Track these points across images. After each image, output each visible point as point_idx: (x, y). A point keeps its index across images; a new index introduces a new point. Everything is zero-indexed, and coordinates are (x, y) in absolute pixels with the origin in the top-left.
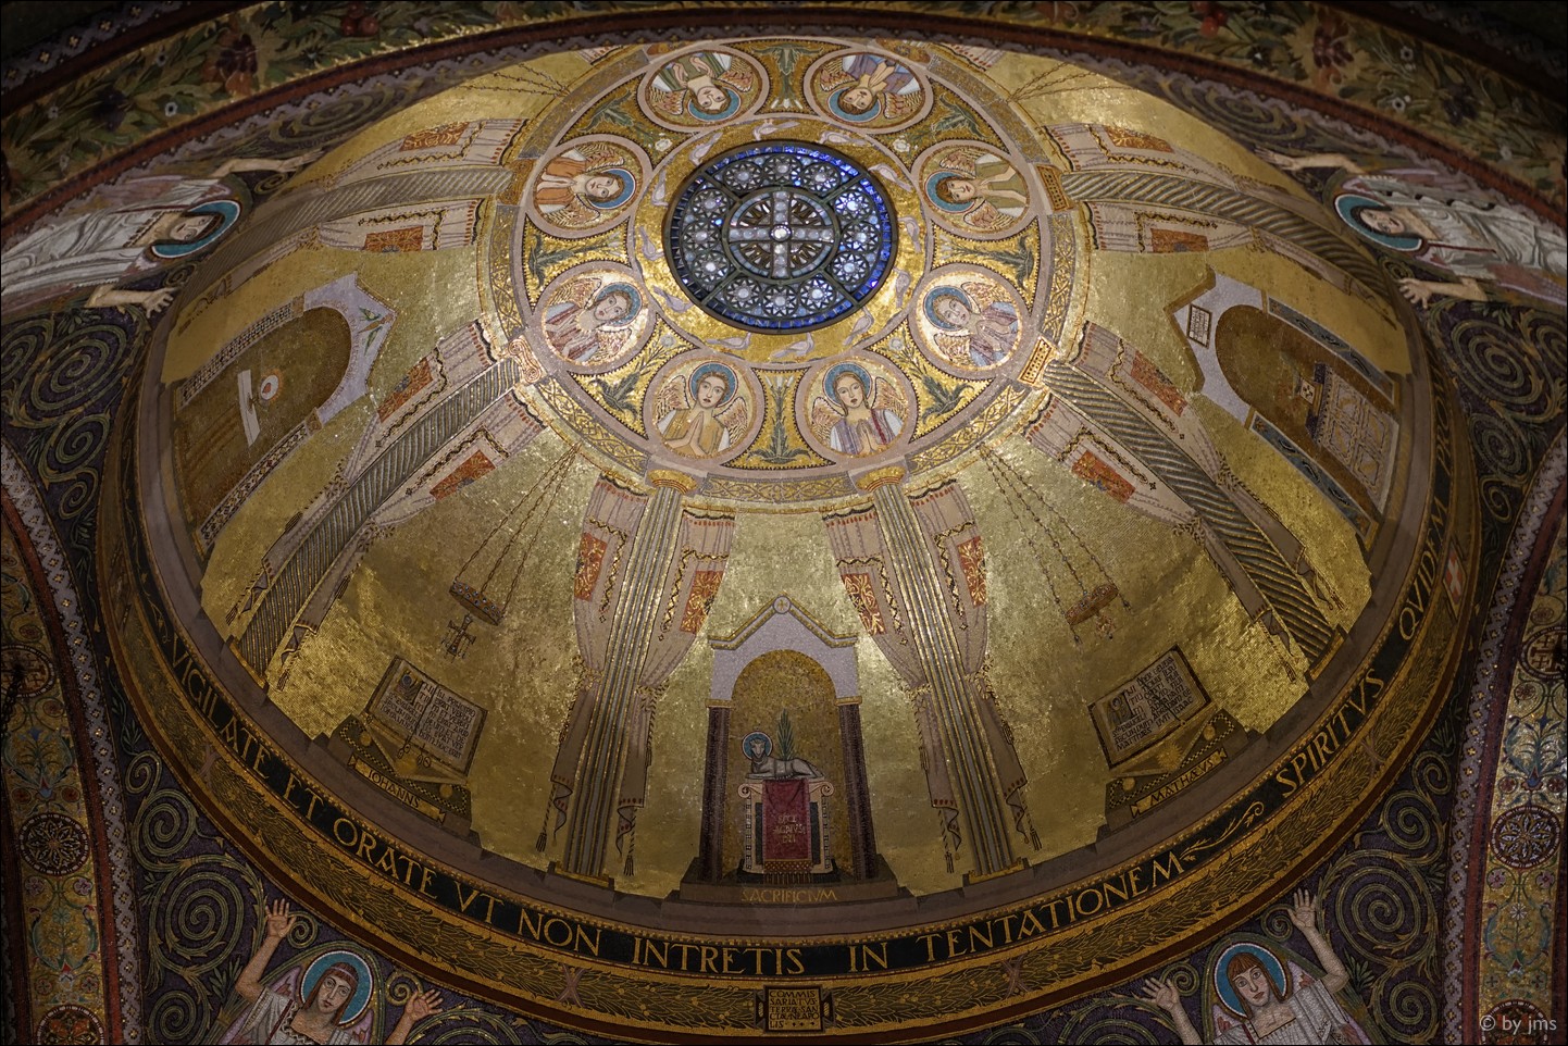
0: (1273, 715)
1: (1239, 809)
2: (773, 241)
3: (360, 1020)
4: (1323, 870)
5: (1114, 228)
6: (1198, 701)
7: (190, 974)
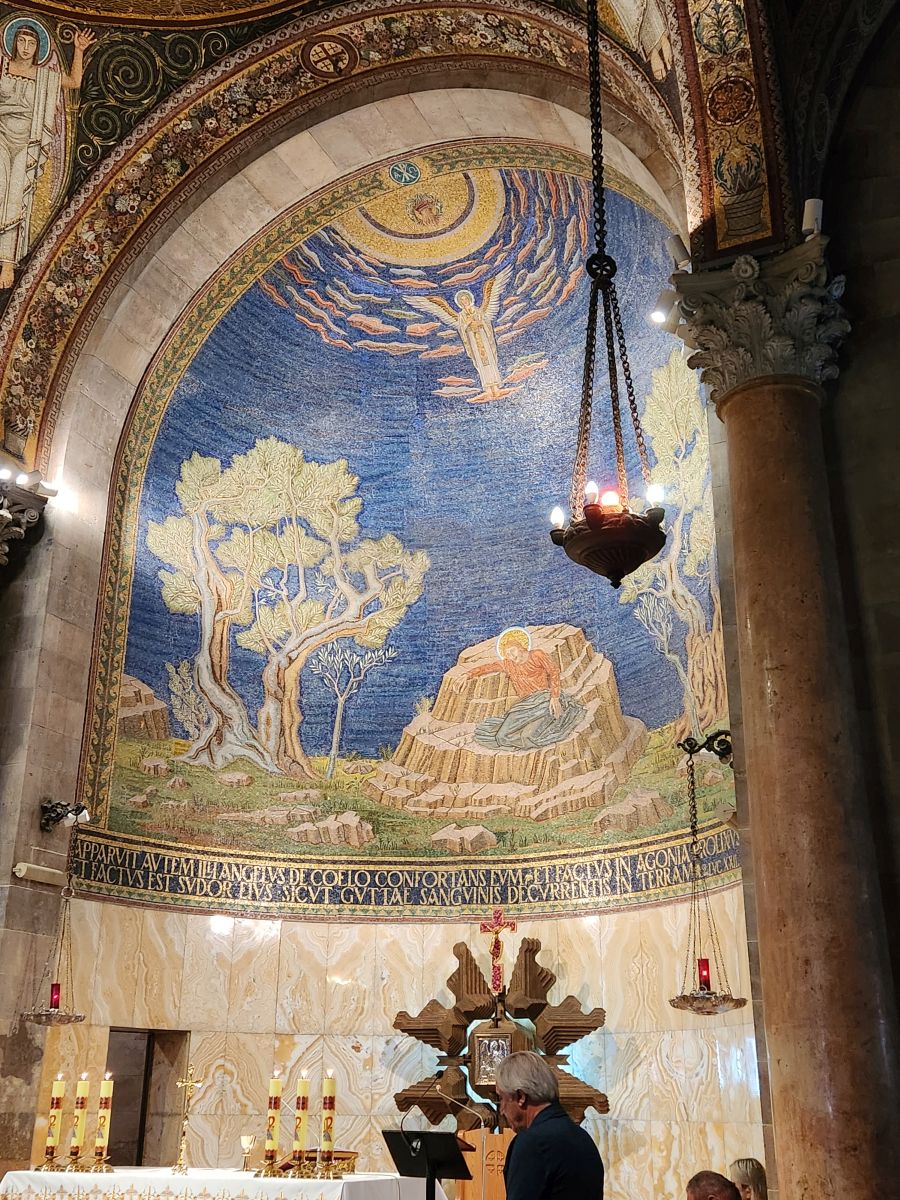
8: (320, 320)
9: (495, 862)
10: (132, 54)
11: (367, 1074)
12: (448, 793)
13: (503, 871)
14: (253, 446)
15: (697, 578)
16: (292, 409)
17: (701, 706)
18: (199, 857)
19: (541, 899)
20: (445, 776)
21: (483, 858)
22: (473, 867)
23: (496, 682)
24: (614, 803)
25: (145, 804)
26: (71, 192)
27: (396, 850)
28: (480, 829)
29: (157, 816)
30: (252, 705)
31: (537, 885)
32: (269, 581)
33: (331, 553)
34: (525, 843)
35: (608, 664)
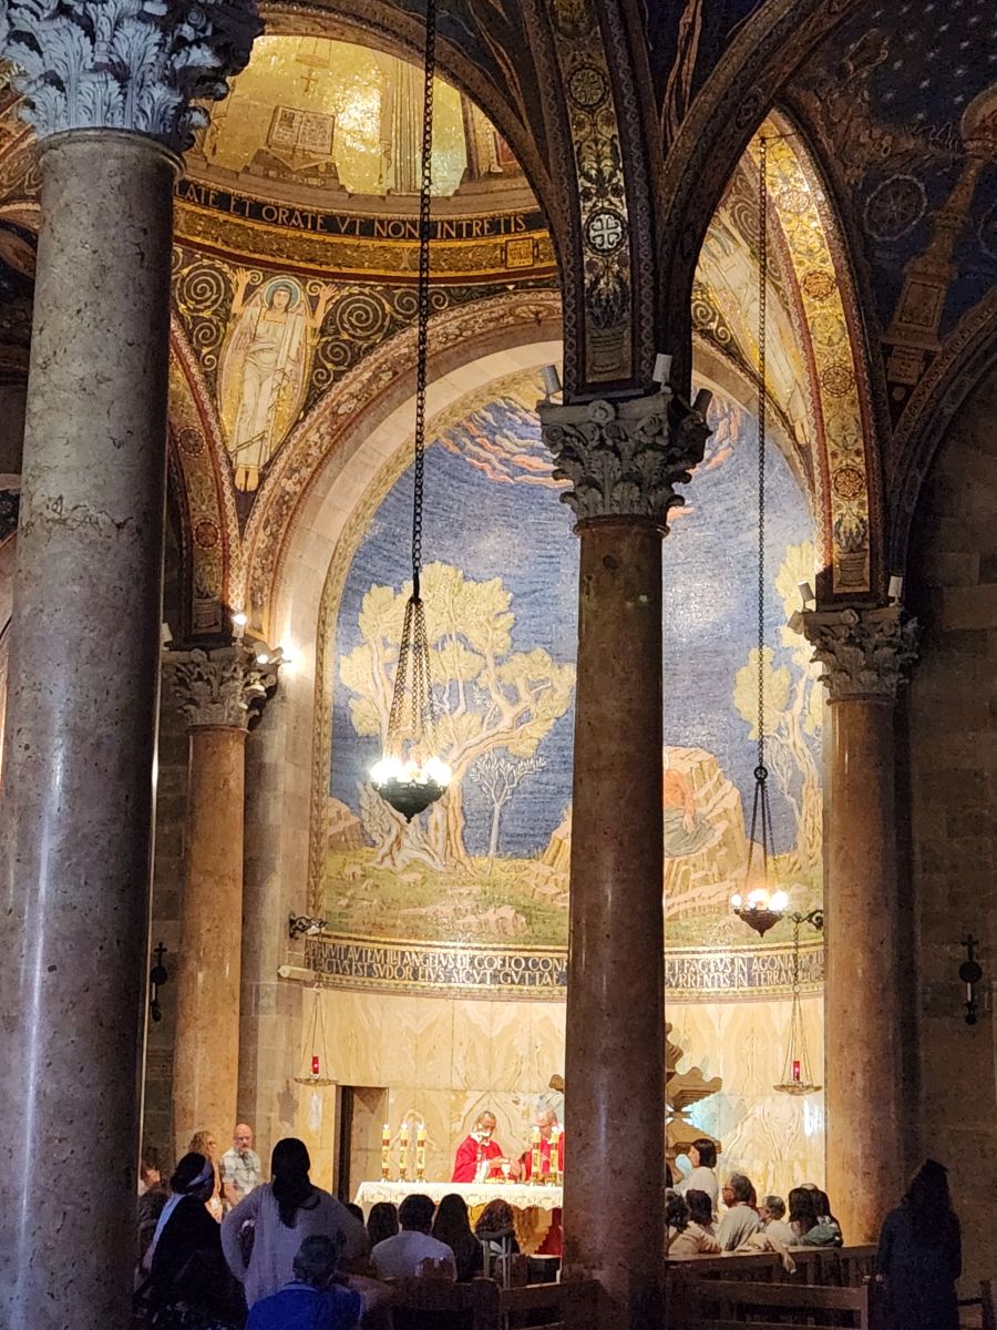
3: (299, 307)
10: (365, 302)
11: (525, 1122)
17: (811, 846)
18: (387, 947)
19: (671, 985)
25: (348, 906)
26: (307, 408)
27: (547, 940)
29: (357, 915)
31: (668, 974)
35: (736, 793)
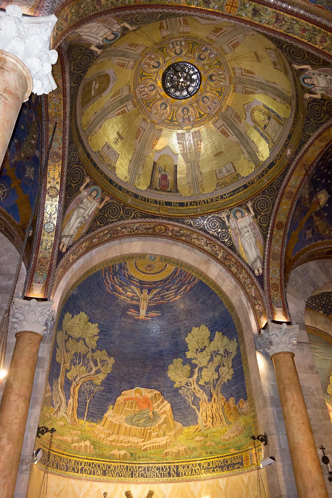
0: (247, 174)
1: (239, 188)
2: (180, 82)
3: (98, 199)
4: (254, 198)
5: (239, 89)
6: (234, 171)
7: (73, 185)
8: (108, 283)
9: (129, 463)
10: (116, 207)
12: (116, 438)
13: (132, 467)
14: (79, 313)
15: (205, 386)
16: (91, 305)
17: (205, 423)
19: (144, 477)
20: (115, 432)
21: (126, 461)
22: (123, 464)
23: (132, 403)
24: (170, 448)
26: (87, 233)
27: (100, 456)
28: (125, 452)
30: (68, 398)
31: (143, 472)
32: (75, 357)
33: (89, 352)
34: (139, 458)
35: (169, 405)
